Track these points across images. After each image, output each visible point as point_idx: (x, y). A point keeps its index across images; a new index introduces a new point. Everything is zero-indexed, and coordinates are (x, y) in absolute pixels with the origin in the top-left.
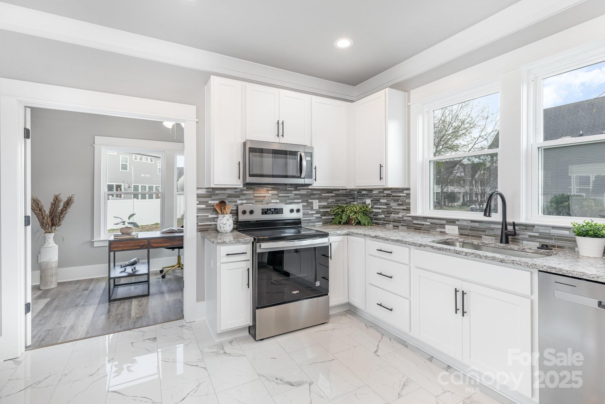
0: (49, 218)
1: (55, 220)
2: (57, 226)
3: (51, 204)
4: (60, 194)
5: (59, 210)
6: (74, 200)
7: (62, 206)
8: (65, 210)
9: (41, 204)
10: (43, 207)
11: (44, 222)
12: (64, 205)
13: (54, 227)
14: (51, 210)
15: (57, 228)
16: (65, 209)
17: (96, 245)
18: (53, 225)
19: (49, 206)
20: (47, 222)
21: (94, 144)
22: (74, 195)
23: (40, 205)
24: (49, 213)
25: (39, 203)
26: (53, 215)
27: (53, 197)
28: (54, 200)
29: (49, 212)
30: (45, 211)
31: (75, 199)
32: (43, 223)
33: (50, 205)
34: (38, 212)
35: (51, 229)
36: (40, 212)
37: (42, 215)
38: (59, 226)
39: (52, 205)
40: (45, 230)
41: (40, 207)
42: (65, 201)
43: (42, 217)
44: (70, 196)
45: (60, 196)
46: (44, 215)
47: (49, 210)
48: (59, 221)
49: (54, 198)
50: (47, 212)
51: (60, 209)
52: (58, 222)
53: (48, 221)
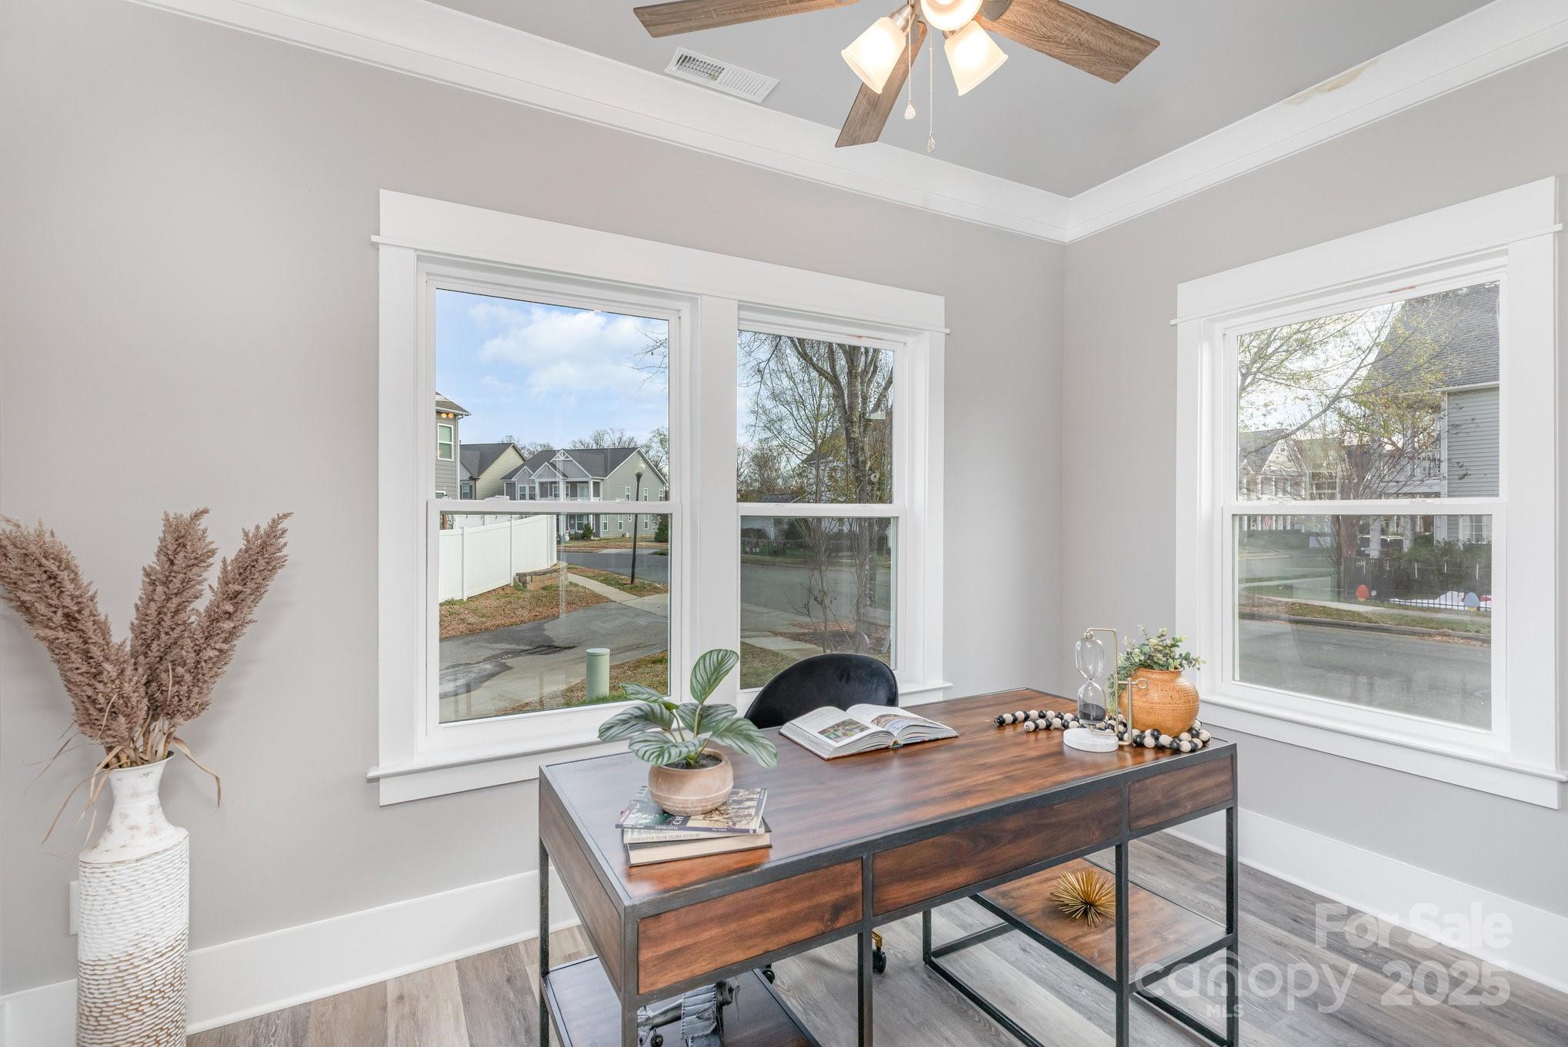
0: (129, 671)
1: (167, 679)
2: (179, 719)
3: (148, 575)
4: (197, 516)
5: (197, 612)
6: (285, 551)
7: (215, 585)
8: (229, 616)
9: (72, 581)
10: (92, 599)
11: (101, 699)
12: (227, 584)
13: (161, 725)
14: (143, 617)
15: (183, 727)
16: (230, 608)
17: (389, 793)
18: (156, 709)
19: (135, 590)
20: (121, 696)
21: (378, 234)
22: (285, 516)
23: (69, 586)
24: (130, 635)
25: (64, 575)
26: (154, 646)
27: (158, 530)
28: (162, 550)
29: (133, 628)
30: (103, 629)
31: (293, 547)
32: (94, 702)
33: (140, 585)
34: (61, 634)
35: (147, 733)
36: (74, 638)
37: (87, 656)
38: (191, 714)
39: (153, 583)
40: (110, 749)
41: (67, 601)
42: (231, 556)
43: (84, 669)
44: (264, 527)
45: (203, 523)
46: (96, 652)
47: (132, 615)
48: (196, 680)
49: (163, 540)
50: (121, 634)
51: (201, 605)
52: (190, 691)
53: (128, 688)
